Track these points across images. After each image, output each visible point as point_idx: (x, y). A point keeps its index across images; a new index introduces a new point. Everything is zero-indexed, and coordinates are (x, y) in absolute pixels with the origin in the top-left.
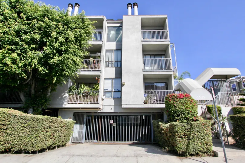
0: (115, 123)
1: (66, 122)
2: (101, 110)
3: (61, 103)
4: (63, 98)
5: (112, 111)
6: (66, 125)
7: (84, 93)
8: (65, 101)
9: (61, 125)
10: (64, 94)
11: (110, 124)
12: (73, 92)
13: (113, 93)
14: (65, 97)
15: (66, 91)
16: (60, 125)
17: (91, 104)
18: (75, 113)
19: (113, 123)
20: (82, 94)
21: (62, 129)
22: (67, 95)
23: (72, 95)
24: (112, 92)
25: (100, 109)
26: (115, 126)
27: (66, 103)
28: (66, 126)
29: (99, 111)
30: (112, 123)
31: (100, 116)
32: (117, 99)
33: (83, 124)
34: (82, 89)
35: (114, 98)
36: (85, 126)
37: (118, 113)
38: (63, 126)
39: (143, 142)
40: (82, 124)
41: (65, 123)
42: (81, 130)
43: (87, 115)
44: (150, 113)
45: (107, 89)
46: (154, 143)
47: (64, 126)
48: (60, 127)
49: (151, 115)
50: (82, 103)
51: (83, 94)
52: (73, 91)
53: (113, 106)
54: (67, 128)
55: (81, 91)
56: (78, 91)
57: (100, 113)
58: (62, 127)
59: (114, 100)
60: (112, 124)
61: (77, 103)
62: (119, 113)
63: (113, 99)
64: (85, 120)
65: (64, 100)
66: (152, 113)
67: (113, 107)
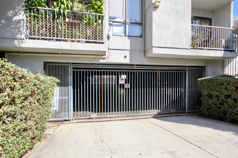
0: (128, 83)
1: (38, 82)
2: (104, 59)
3: (8, 35)
4: (12, 24)
5: (127, 61)
6: (38, 89)
7: (68, 17)
8: (19, 31)
9: (21, 92)
10: (16, 14)
11: (120, 85)
12: (38, 10)
13: (127, 26)
14: (19, 21)
15: (18, 5)
16: (15, 94)
17: (86, 42)
18: (48, 64)
19: (126, 83)
20: (65, 19)
21: (26, 103)
22: (25, 18)
23: (38, 17)
24: (125, 23)
25: (104, 57)
26: (128, 88)
27: (23, 36)
28: (38, 94)
29: (102, 61)
30: (124, 83)
31: (100, 70)
32: (136, 38)
33: (68, 86)
34: (62, 6)
35: (129, 36)
36: (72, 90)
37: (133, 65)
38: (28, 93)
39: (173, 111)
40: (64, 86)
41: (35, 85)
42: (64, 98)
43: (74, 68)
44: (185, 66)
45: (115, 18)
46: (188, 113)
47: (33, 92)
48: (18, 101)
49: (185, 70)
50: (66, 39)
51: (67, 20)
52: (39, 8)
53: (129, 51)
54: (41, 98)
55: (62, 11)
56: (54, 11)
57: (100, 66)
58: (26, 98)
59: (129, 40)
60: (123, 85)
61: (53, 40)
62: (137, 65)
63: (127, 38)
64: (71, 78)
65: (16, 28)
66: (188, 67)
67: (127, 53)
